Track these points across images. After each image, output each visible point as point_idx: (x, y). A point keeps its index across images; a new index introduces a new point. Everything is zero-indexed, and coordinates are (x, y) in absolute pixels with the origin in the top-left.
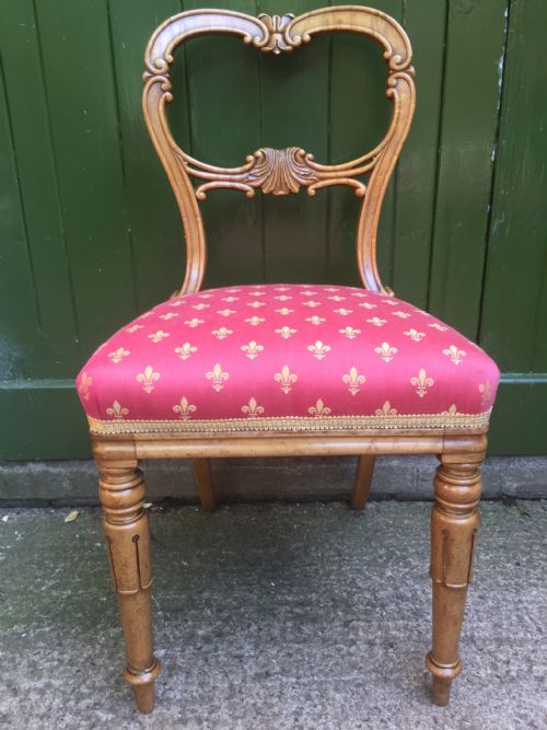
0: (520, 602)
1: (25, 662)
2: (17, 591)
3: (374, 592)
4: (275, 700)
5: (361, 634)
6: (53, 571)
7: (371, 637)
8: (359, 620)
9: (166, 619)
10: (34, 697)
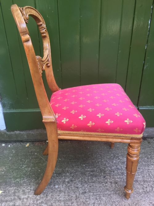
0: (149, 169)
1: (21, 190)
2: (16, 169)
3: (111, 167)
4: (88, 200)
5: (108, 180)
6: (25, 163)
7: (111, 181)
8: (107, 176)
9: (57, 176)
10: (25, 200)
